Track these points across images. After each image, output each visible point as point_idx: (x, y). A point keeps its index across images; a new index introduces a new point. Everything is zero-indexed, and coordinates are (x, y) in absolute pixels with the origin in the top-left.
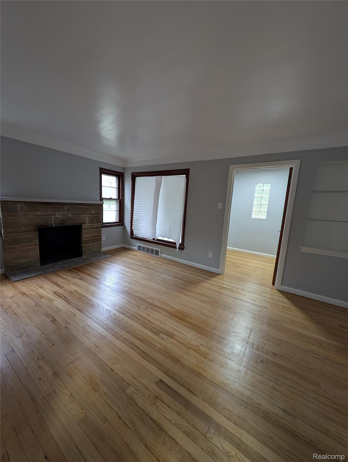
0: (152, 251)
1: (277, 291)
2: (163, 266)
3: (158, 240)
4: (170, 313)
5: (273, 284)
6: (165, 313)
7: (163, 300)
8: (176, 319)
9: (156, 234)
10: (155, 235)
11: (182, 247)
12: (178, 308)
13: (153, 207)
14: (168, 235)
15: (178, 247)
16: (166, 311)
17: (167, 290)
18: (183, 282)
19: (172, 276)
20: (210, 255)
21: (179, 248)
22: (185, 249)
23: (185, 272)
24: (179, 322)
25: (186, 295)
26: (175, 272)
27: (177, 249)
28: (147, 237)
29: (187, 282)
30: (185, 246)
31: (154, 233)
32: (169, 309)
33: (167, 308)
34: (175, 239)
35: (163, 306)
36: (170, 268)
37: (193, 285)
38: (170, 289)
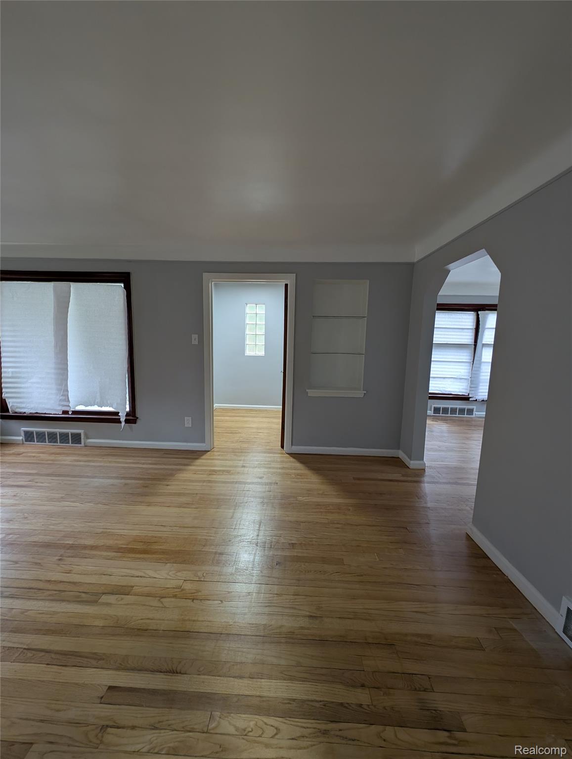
0: (64, 438)
1: (287, 455)
2: (94, 461)
3: (74, 412)
4: (119, 550)
5: (282, 447)
6: (109, 554)
7: (101, 530)
8: (133, 555)
9: (68, 401)
10: (65, 403)
11: (132, 418)
12: (135, 533)
13: (56, 346)
14: (98, 400)
15: (123, 419)
16: (109, 548)
17: (107, 507)
18: (141, 482)
19: (117, 478)
20: (188, 422)
21: (127, 421)
22: (138, 421)
23: (144, 464)
24: (139, 558)
25: (149, 504)
26: (123, 468)
27: (123, 423)
28: (48, 409)
29: (149, 479)
30: (138, 415)
31: (64, 400)
32: (116, 542)
33: (110, 542)
34: (115, 405)
35: (101, 542)
36: (110, 462)
37: (161, 483)
38: (116, 504)
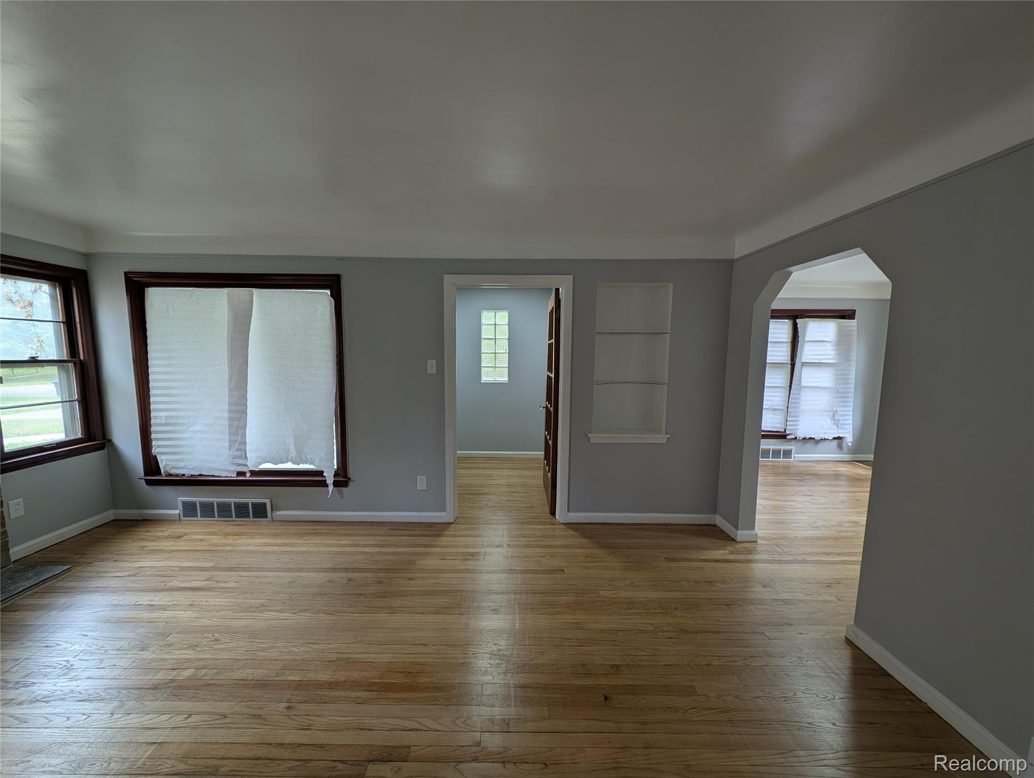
0: (242, 511)
1: (563, 526)
4: (370, 686)
5: (551, 514)
7: (336, 656)
8: (394, 695)
9: (246, 458)
10: (242, 461)
11: (342, 479)
13: (230, 379)
14: (293, 453)
15: (330, 480)
20: (422, 483)
21: (336, 484)
23: (365, 546)
24: (405, 700)
26: (338, 553)
27: (331, 488)
28: (218, 470)
30: (351, 473)
31: (240, 457)
34: (317, 461)
36: (316, 545)
37: (400, 575)
